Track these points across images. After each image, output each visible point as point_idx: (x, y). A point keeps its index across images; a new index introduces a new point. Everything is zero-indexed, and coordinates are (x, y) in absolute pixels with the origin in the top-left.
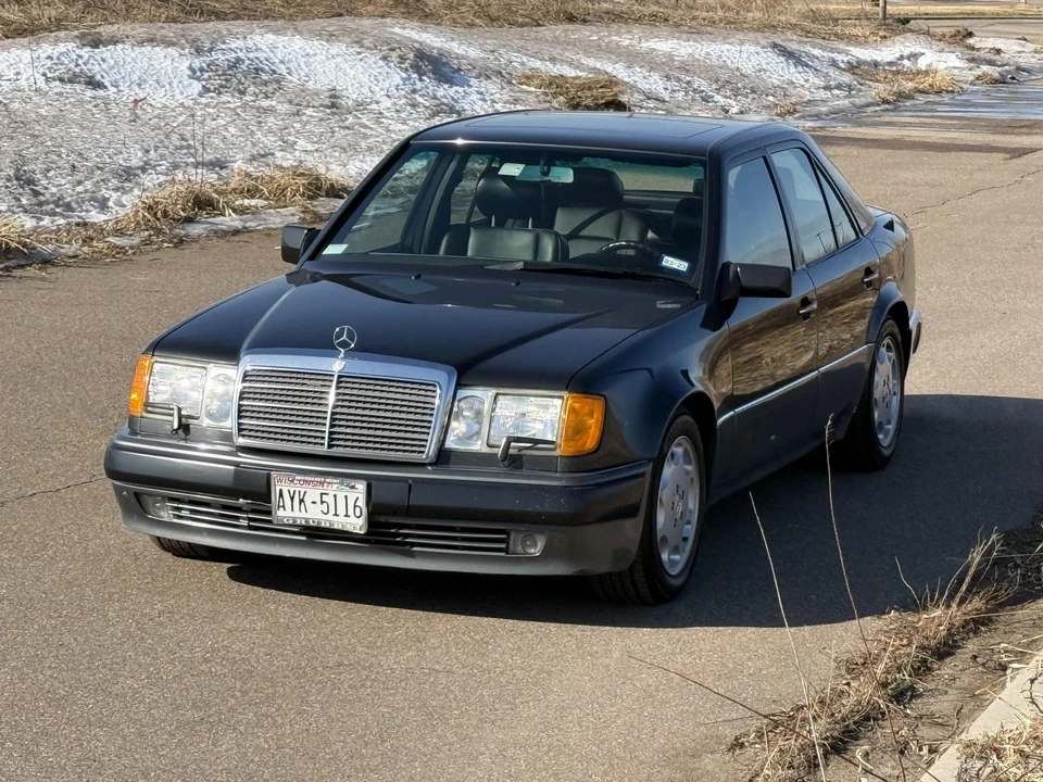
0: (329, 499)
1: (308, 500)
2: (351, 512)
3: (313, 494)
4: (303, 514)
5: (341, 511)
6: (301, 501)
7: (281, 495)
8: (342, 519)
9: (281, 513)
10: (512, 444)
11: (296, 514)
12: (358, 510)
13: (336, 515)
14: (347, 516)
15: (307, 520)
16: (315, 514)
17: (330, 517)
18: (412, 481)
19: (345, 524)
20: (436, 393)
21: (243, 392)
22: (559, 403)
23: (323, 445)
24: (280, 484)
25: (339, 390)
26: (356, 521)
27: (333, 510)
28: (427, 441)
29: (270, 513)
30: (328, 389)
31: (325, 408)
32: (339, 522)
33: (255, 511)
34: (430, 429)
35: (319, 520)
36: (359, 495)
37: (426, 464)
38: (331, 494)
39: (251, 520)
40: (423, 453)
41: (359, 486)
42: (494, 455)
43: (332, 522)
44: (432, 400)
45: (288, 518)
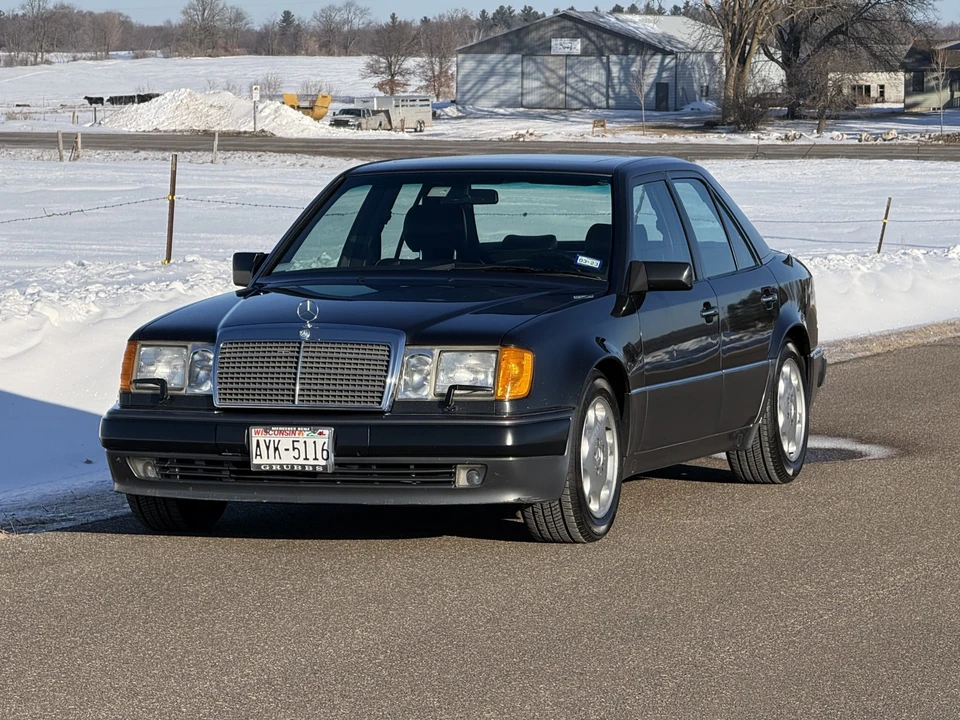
0: (300, 446)
1: (281, 448)
2: (319, 456)
3: (286, 442)
4: (278, 461)
5: (311, 456)
6: (276, 449)
7: (258, 445)
8: (311, 462)
10: (457, 392)
11: (272, 461)
12: (325, 453)
13: (306, 459)
14: (316, 459)
15: (281, 465)
16: (287, 459)
17: (301, 461)
18: (371, 426)
19: (314, 466)
20: (389, 352)
21: (221, 362)
22: (494, 356)
23: (293, 401)
24: (257, 436)
25: (306, 354)
26: (324, 463)
27: (303, 456)
28: (383, 393)
29: (248, 463)
30: (296, 354)
31: (294, 370)
32: (309, 465)
33: (235, 463)
34: (385, 382)
35: (292, 465)
36: (326, 440)
37: (383, 412)
38: (302, 441)
39: (232, 472)
40: (380, 403)
41: (326, 432)
42: (440, 402)
43: (303, 466)
44: (386, 358)
45: (266, 466)
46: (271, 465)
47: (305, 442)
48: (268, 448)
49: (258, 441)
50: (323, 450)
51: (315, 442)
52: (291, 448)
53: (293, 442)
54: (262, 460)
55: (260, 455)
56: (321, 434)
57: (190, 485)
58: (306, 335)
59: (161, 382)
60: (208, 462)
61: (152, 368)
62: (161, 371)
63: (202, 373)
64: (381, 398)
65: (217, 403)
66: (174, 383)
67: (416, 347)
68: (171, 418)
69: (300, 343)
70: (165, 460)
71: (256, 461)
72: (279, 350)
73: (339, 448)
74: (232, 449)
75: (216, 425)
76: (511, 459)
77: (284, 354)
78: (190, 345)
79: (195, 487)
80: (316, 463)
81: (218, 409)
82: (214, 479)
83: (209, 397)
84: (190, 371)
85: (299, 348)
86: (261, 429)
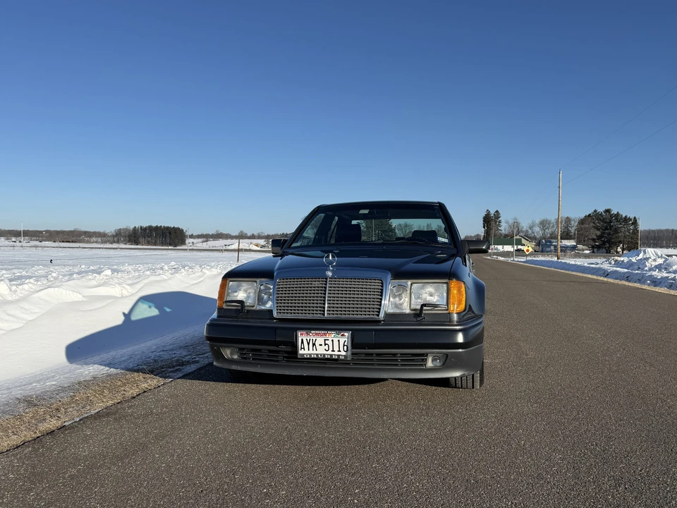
2: (341, 349)
3: (320, 340)
4: (315, 352)
5: (336, 348)
6: (314, 344)
7: (303, 342)
8: (336, 353)
10: (425, 308)
11: (311, 352)
12: (345, 347)
13: (333, 351)
15: (317, 355)
16: (321, 351)
17: (330, 352)
18: (375, 330)
19: (339, 356)
20: (382, 283)
21: (278, 291)
22: (445, 285)
23: (324, 314)
24: (302, 337)
25: (330, 285)
26: (344, 353)
27: (331, 349)
28: (380, 309)
29: (296, 352)
30: (324, 285)
31: (323, 295)
32: (335, 355)
33: (286, 352)
34: (381, 302)
35: (324, 355)
36: (346, 339)
37: (380, 321)
38: (330, 339)
39: (284, 357)
40: (378, 315)
41: (346, 334)
42: (414, 314)
43: (331, 355)
44: (380, 287)
45: (307, 354)
46: (310, 355)
47: (332, 340)
48: (308, 344)
49: (302, 340)
50: (344, 345)
51: (339, 341)
52: (323, 344)
53: (325, 340)
54: (305, 351)
55: (304, 348)
56: (343, 335)
57: (259, 364)
58: (330, 274)
59: (241, 302)
60: (270, 351)
61: (236, 294)
62: (241, 295)
63: (266, 297)
64: (379, 312)
65: (275, 314)
66: (249, 302)
67: (396, 281)
68: (248, 324)
69: (326, 279)
70: (243, 349)
71: (301, 352)
72: (313, 283)
73: (355, 344)
74: (285, 344)
75: (276, 329)
76: (460, 350)
77: (316, 285)
78: (258, 280)
79: (262, 365)
80: (339, 353)
81: (276, 319)
82: (274, 361)
83: (270, 311)
84: (259, 296)
85: (326, 282)
86: (304, 332)
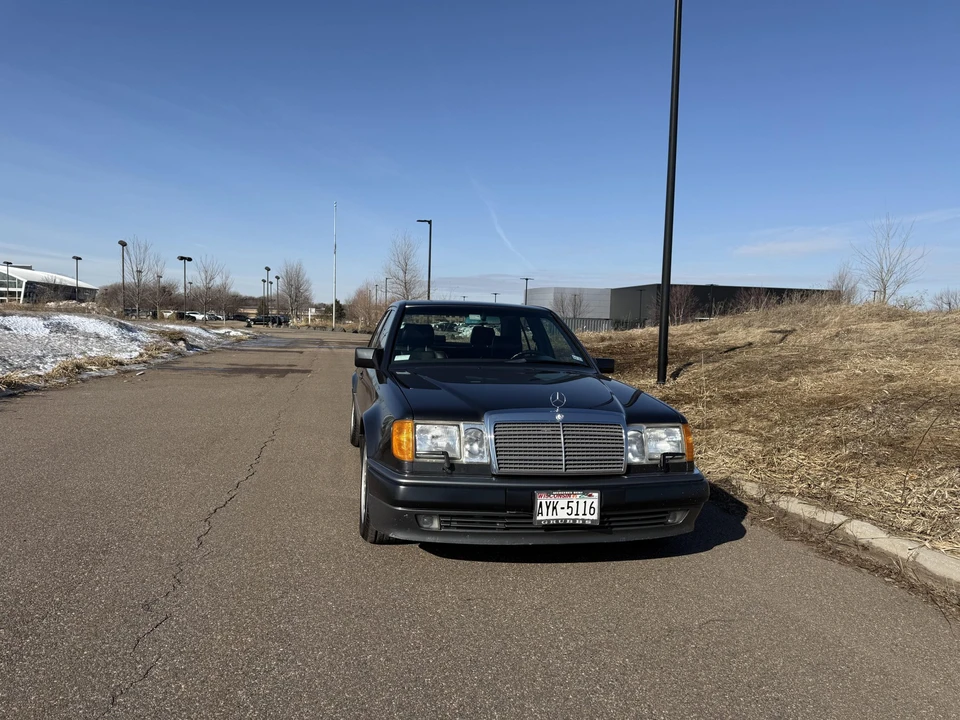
0: (574, 505)
1: (558, 507)
2: (587, 512)
3: (563, 502)
4: (555, 517)
5: (581, 512)
6: (554, 508)
7: (541, 506)
8: (581, 517)
9: (539, 518)
11: (550, 517)
12: (592, 509)
13: (577, 514)
14: (584, 514)
15: (557, 520)
16: (562, 515)
17: (573, 516)
18: (625, 487)
19: (583, 520)
20: (621, 430)
21: (497, 439)
23: (562, 469)
24: (542, 500)
25: (565, 433)
26: (591, 518)
27: (575, 512)
28: (623, 461)
29: (531, 519)
30: (557, 433)
31: (557, 445)
32: (579, 519)
33: (509, 518)
34: (623, 452)
35: (566, 520)
36: (595, 500)
37: (621, 475)
38: (575, 501)
39: (505, 524)
40: (623, 468)
41: (595, 494)
43: (574, 520)
45: (545, 521)
46: (549, 521)
47: (578, 502)
48: (548, 507)
51: (585, 502)
52: (566, 507)
53: (569, 502)
55: (542, 513)
56: (590, 496)
57: (468, 534)
59: (444, 453)
60: (486, 517)
64: (623, 464)
65: (495, 471)
66: (453, 453)
69: (558, 424)
70: (448, 516)
72: (542, 429)
73: (604, 506)
74: (517, 508)
75: (505, 489)
77: (546, 432)
78: (460, 424)
79: (472, 534)
80: (584, 517)
81: (496, 475)
83: (488, 466)
85: (558, 427)
86: (544, 494)
